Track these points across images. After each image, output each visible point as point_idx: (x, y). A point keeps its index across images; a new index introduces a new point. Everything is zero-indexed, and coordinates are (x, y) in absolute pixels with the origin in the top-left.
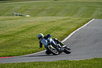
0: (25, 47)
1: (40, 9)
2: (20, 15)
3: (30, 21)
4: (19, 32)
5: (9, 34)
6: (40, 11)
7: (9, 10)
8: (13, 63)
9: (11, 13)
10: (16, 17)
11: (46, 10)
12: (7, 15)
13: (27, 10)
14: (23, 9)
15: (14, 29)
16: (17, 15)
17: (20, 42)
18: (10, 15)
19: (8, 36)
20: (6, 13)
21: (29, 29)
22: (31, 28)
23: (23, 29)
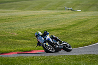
0: (76, 40)
1: (91, 4)
2: (71, 10)
3: (81, 15)
4: (71, 26)
5: (60, 27)
6: (91, 6)
7: (61, 4)
8: (65, 56)
9: (63, 8)
10: (68, 11)
11: (96, 5)
12: (59, 10)
13: (79, 5)
14: (75, 4)
15: (66, 23)
16: (68, 10)
17: (71, 36)
18: (62, 10)
19: (60, 29)
20: (59, 8)
21: (80, 23)
22: (82, 22)
23: (75, 23)
